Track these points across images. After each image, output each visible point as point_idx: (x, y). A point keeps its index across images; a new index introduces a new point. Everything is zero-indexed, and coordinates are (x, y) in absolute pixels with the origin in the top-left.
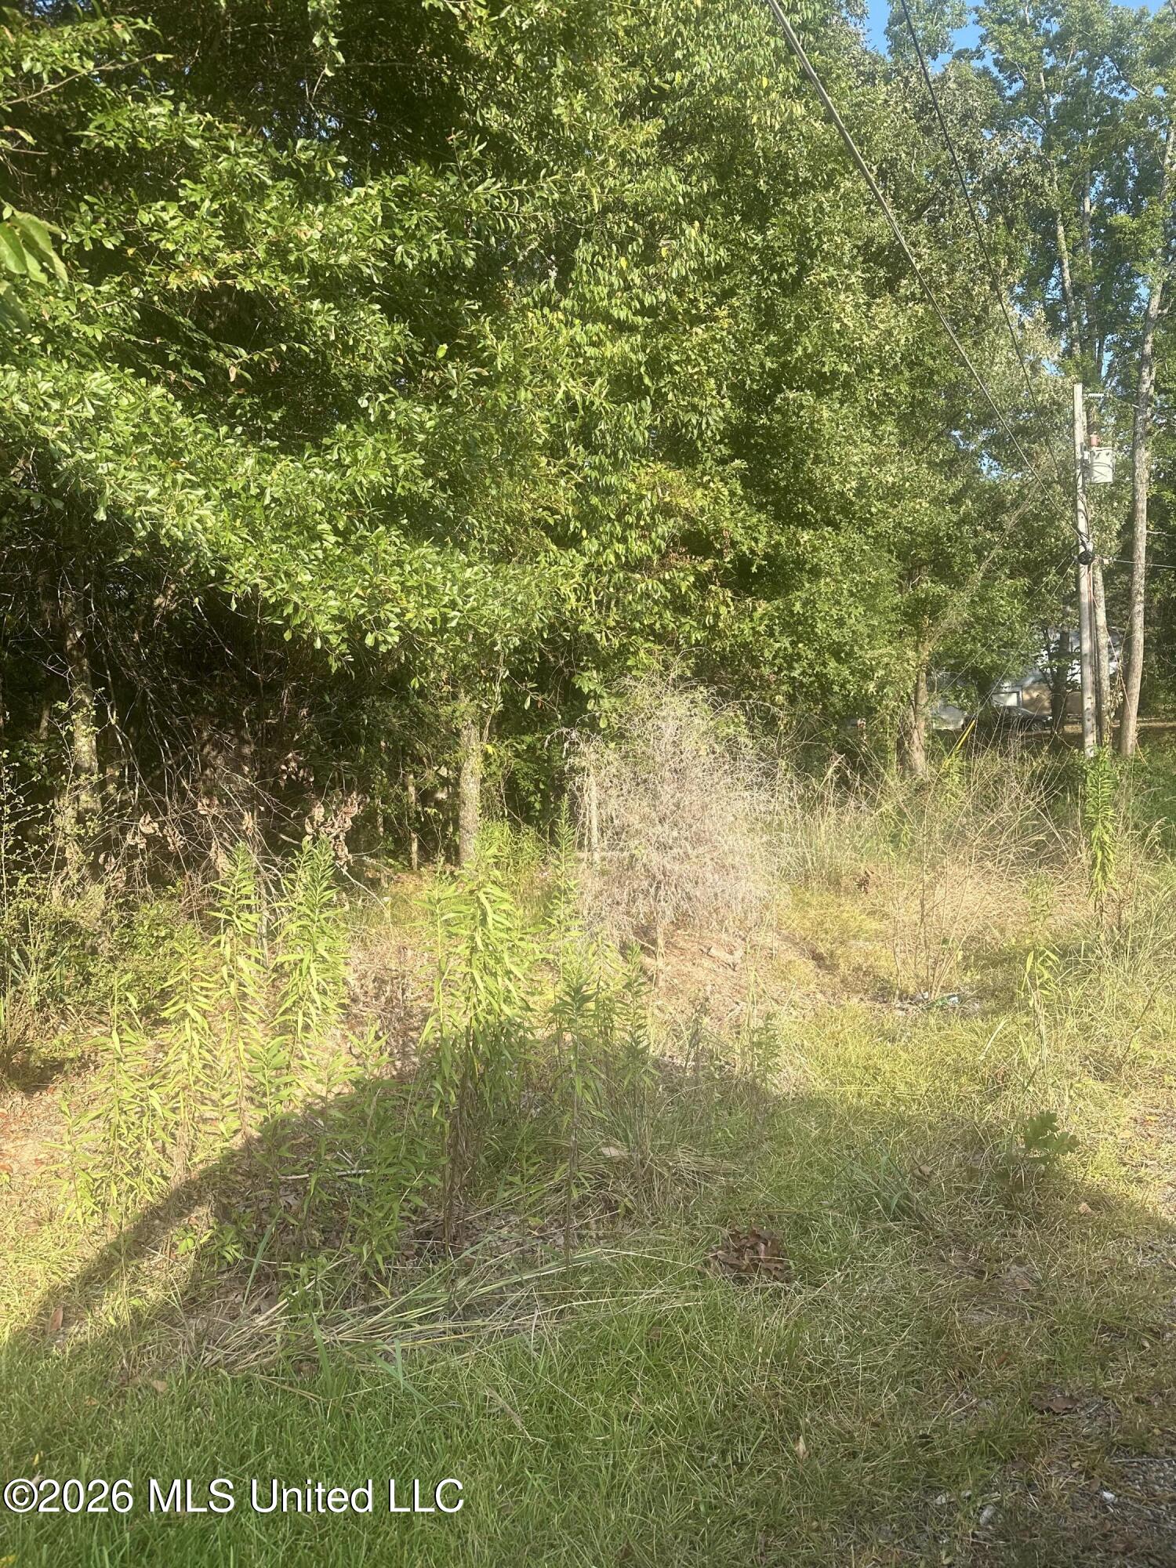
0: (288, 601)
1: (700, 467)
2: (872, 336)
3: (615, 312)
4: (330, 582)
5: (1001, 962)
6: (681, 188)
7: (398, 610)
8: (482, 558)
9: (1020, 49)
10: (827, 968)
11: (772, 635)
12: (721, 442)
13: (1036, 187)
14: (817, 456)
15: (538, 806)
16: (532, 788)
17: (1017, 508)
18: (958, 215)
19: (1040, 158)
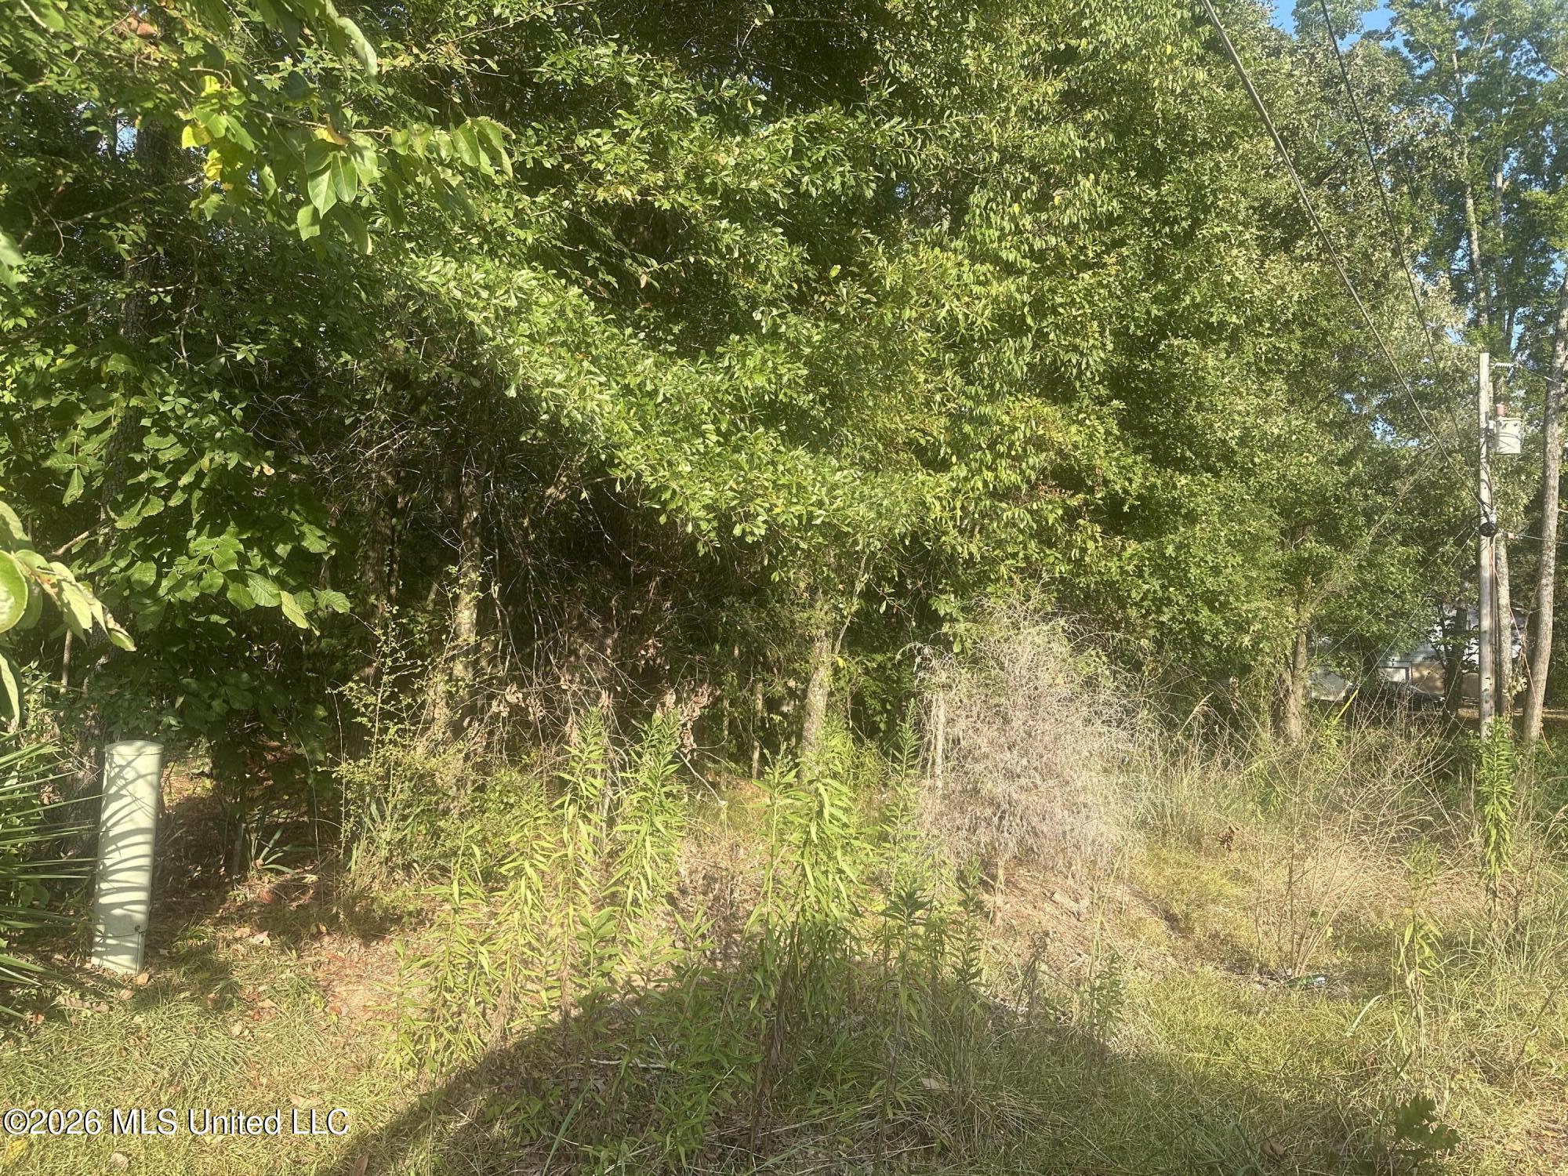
0: (667, 488)
1: (1076, 405)
2: (1264, 290)
3: (1004, 255)
4: (708, 475)
6: (1079, 142)
7: (767, 505)
8: (853, 464)
9: (1432, 31)
10: (1181, 930)
11: (1141, 576)
12: (1100, 383)
13: (1445, 159)
14: (1199, 404)
15: (882, 726)
16: (879, 708)
17: (1412, 474)
18: (1359, 183)
19: (1451, 132)
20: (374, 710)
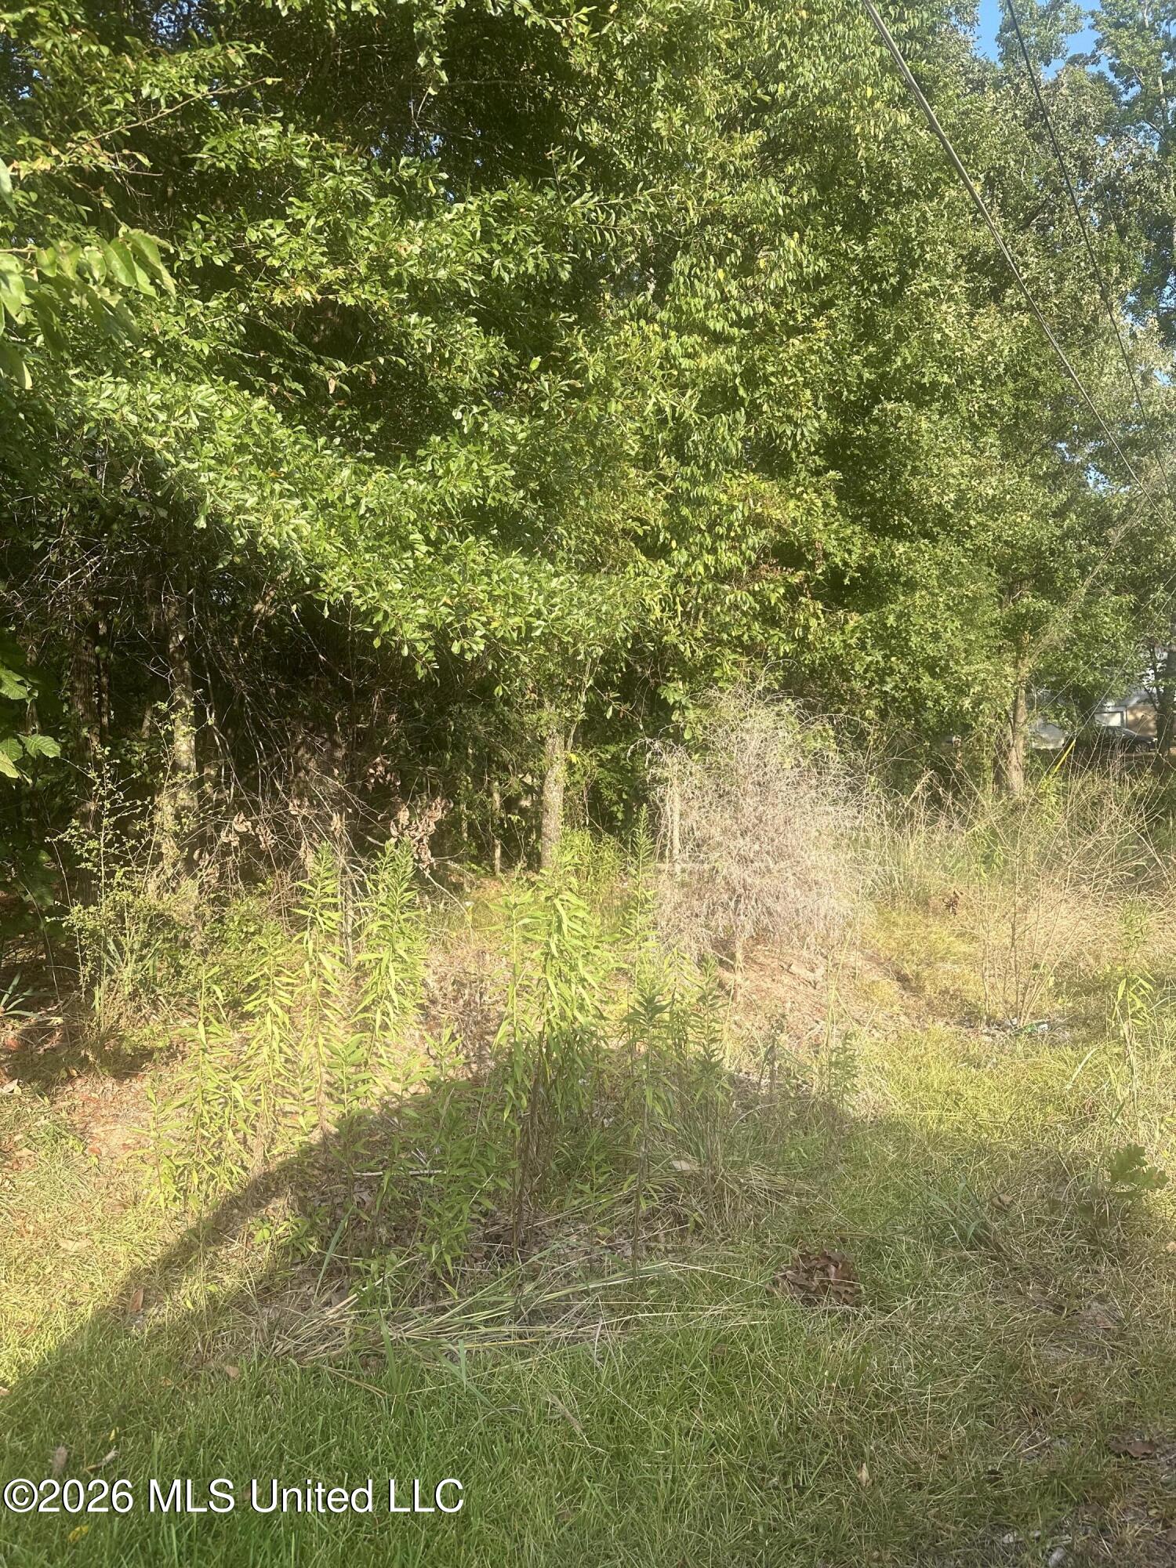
0: (377, 610)
1: (794, 478)
2: (975, 347)
3: (711, 324)
4: (420, 591)
5: (1095, 990)
6: (781, 199)
7: (484, 619)
8: (569, 568)
9: (1137, 53)
10: (912, 989)
11: (863, 648)
12: (816, 453)
13: (1152, 194)
14: (914, 468)
15: (620, 816)
16: (615, 798)
17: (1124, 523)
18: (1068, 223)
19: (1157, 164)
20: (98, 855)
